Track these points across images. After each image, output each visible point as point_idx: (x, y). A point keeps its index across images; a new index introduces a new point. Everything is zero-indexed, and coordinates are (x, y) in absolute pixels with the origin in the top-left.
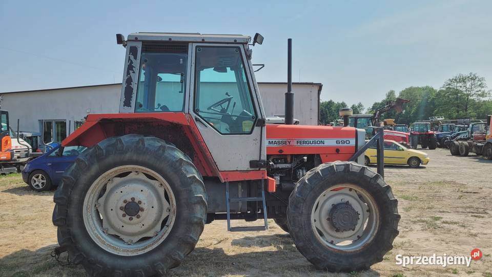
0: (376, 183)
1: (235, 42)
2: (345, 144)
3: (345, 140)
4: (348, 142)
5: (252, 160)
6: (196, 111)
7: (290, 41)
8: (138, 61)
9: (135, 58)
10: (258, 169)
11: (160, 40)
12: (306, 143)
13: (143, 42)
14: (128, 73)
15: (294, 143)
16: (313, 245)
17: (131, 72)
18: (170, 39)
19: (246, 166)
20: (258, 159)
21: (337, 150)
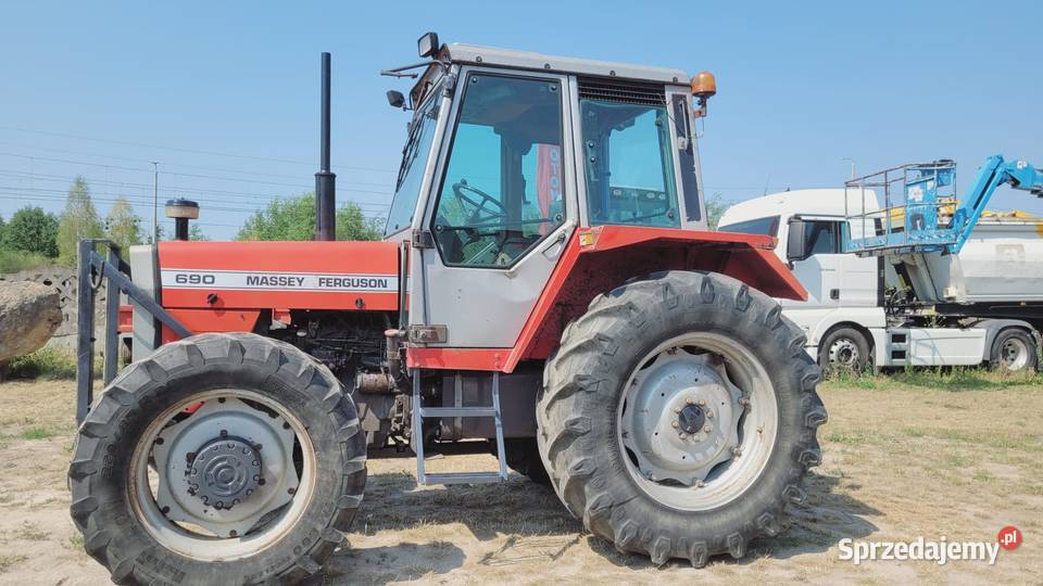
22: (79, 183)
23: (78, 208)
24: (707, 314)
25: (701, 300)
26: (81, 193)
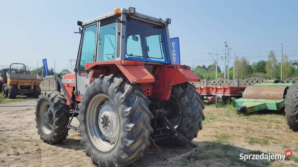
22: (272, 52)
23: (271, 59)
24: (101, 88)
25: (99, 84)
26: (272, 55)
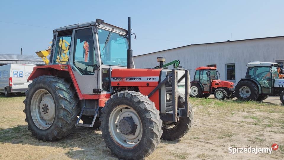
0: (139, 106)
1: (90, 25)
2: (153, 80)
3: (153, 78)
4: (154, 79)
5: (94, 88)
6: (74, 63)
7: (129, 18)
8: (56, 41)
9: (55, 40)
10: (96, 94)
11: (63, 30)
12: (131, 79)
13: (58, 32)
14: (52, 47)
15: (125, 80)
16: (107, 139)
17: (53, 46)
18: (67, 29)
19: (91, 92)
20: (96, 88)
21: (148, 84)
